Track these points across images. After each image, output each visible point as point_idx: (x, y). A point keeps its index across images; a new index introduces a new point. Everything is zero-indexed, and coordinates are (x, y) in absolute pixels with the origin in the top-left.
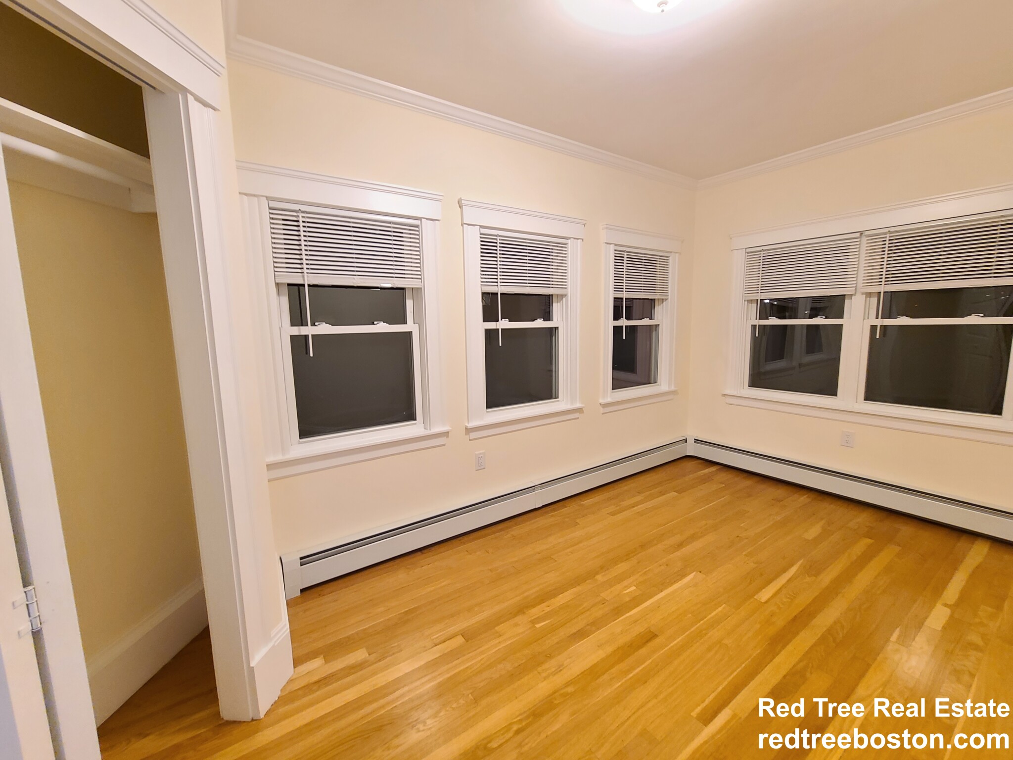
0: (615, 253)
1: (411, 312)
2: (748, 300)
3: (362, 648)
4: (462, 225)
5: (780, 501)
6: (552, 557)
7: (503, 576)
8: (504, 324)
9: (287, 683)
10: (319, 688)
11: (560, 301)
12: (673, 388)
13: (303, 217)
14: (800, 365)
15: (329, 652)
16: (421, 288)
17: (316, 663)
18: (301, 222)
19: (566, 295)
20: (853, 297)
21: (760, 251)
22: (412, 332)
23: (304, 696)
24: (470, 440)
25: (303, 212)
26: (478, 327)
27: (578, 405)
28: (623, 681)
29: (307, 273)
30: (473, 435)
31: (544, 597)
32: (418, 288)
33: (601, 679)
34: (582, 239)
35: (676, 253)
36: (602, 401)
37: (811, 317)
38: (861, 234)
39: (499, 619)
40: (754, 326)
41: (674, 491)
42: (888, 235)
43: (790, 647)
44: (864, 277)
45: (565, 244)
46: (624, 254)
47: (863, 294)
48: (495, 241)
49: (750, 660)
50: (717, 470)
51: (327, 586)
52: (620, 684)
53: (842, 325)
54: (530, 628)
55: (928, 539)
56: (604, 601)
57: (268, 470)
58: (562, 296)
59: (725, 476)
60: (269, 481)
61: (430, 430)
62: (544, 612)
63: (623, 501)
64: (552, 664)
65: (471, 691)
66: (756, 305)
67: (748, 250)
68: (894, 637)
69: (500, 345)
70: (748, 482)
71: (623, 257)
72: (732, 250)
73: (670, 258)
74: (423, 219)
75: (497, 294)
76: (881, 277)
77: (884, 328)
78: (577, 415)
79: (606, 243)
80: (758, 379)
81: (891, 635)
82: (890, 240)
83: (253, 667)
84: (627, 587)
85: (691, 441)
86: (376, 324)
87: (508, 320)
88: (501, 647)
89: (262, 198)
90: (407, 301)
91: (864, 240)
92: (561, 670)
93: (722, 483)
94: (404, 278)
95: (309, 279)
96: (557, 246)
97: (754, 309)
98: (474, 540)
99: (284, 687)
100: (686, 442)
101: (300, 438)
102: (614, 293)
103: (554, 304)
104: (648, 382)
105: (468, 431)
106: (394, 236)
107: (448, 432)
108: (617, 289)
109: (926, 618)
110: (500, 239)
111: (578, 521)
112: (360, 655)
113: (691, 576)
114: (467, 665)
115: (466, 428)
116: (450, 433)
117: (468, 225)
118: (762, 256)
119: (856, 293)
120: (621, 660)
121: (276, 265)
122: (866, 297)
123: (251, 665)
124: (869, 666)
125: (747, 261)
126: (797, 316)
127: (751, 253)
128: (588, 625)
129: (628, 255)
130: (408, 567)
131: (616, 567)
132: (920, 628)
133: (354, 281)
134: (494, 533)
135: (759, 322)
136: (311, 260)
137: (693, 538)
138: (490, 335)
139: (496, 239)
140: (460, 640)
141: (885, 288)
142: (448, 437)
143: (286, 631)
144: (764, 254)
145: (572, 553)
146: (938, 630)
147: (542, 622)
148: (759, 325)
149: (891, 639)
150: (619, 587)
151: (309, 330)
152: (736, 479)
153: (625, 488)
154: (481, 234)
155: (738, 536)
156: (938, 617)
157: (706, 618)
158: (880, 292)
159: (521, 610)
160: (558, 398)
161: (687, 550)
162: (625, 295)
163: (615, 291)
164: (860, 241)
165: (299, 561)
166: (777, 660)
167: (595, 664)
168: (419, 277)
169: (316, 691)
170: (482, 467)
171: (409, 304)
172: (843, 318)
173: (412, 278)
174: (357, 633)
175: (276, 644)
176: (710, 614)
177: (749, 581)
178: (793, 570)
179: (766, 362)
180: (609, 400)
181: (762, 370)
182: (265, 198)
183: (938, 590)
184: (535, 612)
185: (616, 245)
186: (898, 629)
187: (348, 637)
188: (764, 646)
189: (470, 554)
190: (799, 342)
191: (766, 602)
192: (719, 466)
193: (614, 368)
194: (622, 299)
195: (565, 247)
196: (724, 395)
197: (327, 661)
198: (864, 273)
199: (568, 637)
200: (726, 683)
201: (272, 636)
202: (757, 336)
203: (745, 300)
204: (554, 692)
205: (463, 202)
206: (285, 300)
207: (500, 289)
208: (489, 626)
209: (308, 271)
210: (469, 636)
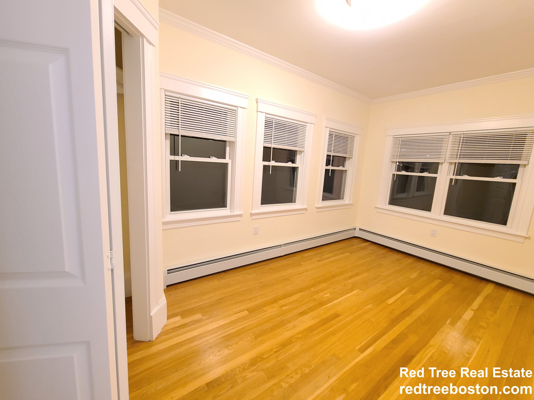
0: (329, 132)
1: (228, 153)
2: (392, 162)
3: (200, 313)
4: (257, 112)
5: (399, 260)
6: (289, 279)
7: (266, 286)
8: (273, 163)
9: (164, 326)
10: (180, 329)
11: (300, 154)
12: (351, 202)
13: (181, 101)
14: (413, 197)
15: (184, 314)
16: (235, 142)
17: (178, 318)
18: (180, 103)
19: (303, 151)
20: (443, 164)
21: (400, 138)
22: (228, 163)
23: (173, 332)
24: (252, 219)
25: (181, 99)
26: (260, 164)
27: (305, 207)
28: (324, 333)
29: (181, 129)
30: (254, 217)
31: (285, 296)
32: (233, 142)
33: (314, 332)
34: (314, 124)
35: (359, 135)
36: (317, 206)
37: (421, 172)
38: (450, 133)
39: (265, 304)
40: (394, 175)
41: (349, 253)
42: (462, 135)
43: (401, 324)
44: (449, 154)
45: (306, 126)
46: (333, 133)
47: (448, 163)
48: (272, 121)
49: (382, 328)
50: (370, 244)
51: (179, 285)
52: (322, 335)
53: (437, 177)
54: (280, 309)
55: (466, 281)
56: (314, 300)
57: (163, 225)
58: (302, 152)
59: (373, 247)
60: (163, 230)
61: (233, 213)
62: (286, 303)
63: (323, 255)
64: (290, 325)
65: (253, 334)
66: (396, 164)
67: (394, 137)
68: (448, 322)
69: (270, 173)
70: (384, 251)
71: (333, 135)
72: (386, 136)
73: (356, 137)
74: (239, 108)
75: (271, 148)
76: (457, 155)
77: (456, 180)
78: (304, 212)
79: (325, 127)
80: (393, 201)
81: (447, 321)
82: (463, 138)
83: (152, 316)
84: (326, 294)
85: (357, 229)
86: (211, 158)
87: (274, 161)
88: (266, 316)
89: (162, 90)
90: (227, 148)
91: (451, 136)
92: (295, 328)
93: (371, 250)
94: (226, 136)
95: (182, 132)
96: (301, 126)
97: (394, 166)
98: (250, 269)
99: (163, 328)
100: (355, 229)
101: (171, 212)
102: (327, 153)
103: (297, 156)
104: (339, 198)
105: (252, 215)
106: (224, 114)
107: (242, 215)
108: (329, 150)
109: (463, 315)
110: (274, 121)
111: (302, 263)
112: (198, 316)
113: (357, 291)
114: (250, 323)
115: (250, 213)
116: (243, 215)
117: (260, 112)
118: (401, 140)
119: (445, 162)
120: (323, 325)
121: (166, 124)
122: (449, 164)
123: (151, 315)
124: (436, 333)
125: (393, 142)
126: (414, 171)
127: (396, 138)
128: (307, 309)
129: (335, 134)
130: (219, 279)
131: (320, 285)
132: (460, 319)
133: (203, 135)
134: (260, 266)
135: (396, 173)
136: (183, 123)
137: (357, 274)
138: (266, 168)
139: (273, 120)
140: (246, 313)
141: (459, 161)
142: (241, 217)
143: (165, 302)
144: (402, 139)
145: (299, 278)
146: (467, 320)
147: (285, 307)
148: (396, 174)
149: (446, 323)
150: (322, 294)
151: (179, 158)
152: (378, 249)
153: (325, 249)
154: (266, 117)
155: (378, 275)
156: (468, 315)
157: (363, 309)
158: (456, 163)
159: (275, 301)
160: (295, 202)
161: (354, 280)
162: (332, 154)
163: (327, 151)
164: (449, 137)
165: (167, 272)
166: (395, 329)
167: (311, 326)
168: (234, 136)
169: (179, 330)
170: (257, 233)
171: (228, 149)
172: (437, 174)
173: (230, 136)
174: (196, 307)
175: (161, 307)
176: (365, 308)
177: (383, 295)
178: (404, 291)
179: (397, 193)
180: (320, 205)
181: (395, 197)
182: (164, 90)
183: (469, 304)
184: (282, 302)
185: (330, 128)
186: (450, 319)
187: (192, 308)
188: (389, 322)
189: (249, 275)
190: (414, 184)
191: (391, 304)
192: (370, 242)
193: (324, 191)
194: (331, 156)
195: (305, 127)
196: (376, 208)
197: (182, 318)
198: (450, 153)
199: (298, 314)
200: (371, 337)
201: (160, 303)
202: (395, 179)
203: (390, 162)
204: (292, 337)
205: (259, 100)
206: (168, 142)
207: (273, 146)
208: (259, 308)
209: (181, 128)
210: (251, 311)
